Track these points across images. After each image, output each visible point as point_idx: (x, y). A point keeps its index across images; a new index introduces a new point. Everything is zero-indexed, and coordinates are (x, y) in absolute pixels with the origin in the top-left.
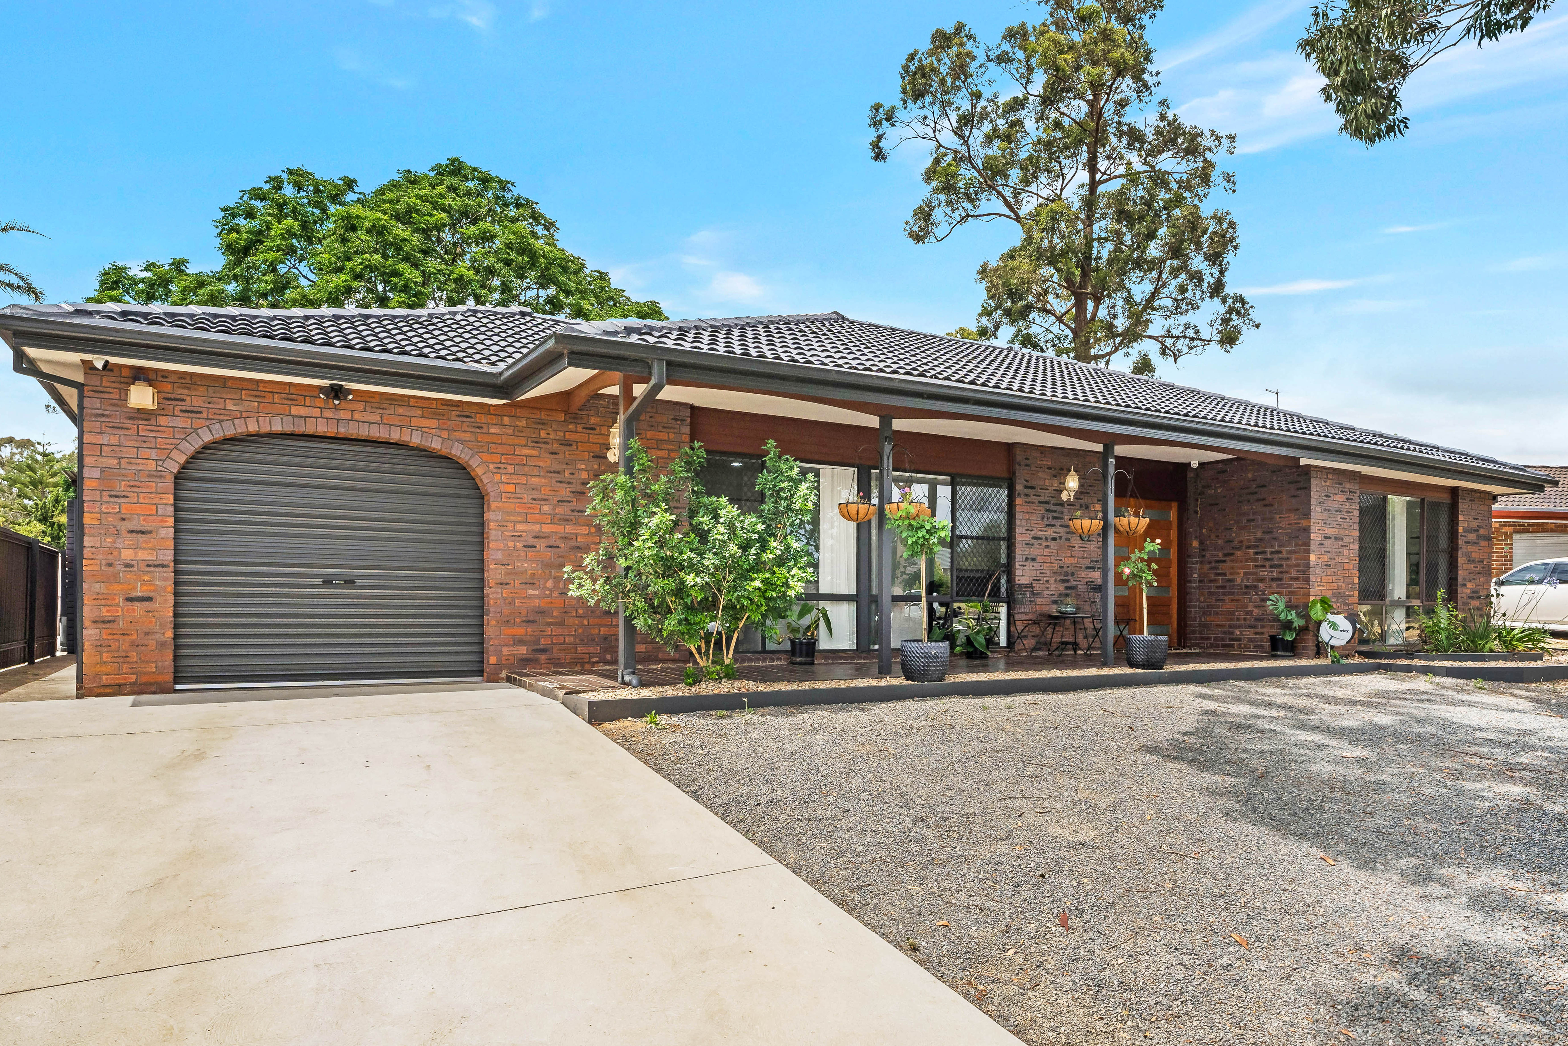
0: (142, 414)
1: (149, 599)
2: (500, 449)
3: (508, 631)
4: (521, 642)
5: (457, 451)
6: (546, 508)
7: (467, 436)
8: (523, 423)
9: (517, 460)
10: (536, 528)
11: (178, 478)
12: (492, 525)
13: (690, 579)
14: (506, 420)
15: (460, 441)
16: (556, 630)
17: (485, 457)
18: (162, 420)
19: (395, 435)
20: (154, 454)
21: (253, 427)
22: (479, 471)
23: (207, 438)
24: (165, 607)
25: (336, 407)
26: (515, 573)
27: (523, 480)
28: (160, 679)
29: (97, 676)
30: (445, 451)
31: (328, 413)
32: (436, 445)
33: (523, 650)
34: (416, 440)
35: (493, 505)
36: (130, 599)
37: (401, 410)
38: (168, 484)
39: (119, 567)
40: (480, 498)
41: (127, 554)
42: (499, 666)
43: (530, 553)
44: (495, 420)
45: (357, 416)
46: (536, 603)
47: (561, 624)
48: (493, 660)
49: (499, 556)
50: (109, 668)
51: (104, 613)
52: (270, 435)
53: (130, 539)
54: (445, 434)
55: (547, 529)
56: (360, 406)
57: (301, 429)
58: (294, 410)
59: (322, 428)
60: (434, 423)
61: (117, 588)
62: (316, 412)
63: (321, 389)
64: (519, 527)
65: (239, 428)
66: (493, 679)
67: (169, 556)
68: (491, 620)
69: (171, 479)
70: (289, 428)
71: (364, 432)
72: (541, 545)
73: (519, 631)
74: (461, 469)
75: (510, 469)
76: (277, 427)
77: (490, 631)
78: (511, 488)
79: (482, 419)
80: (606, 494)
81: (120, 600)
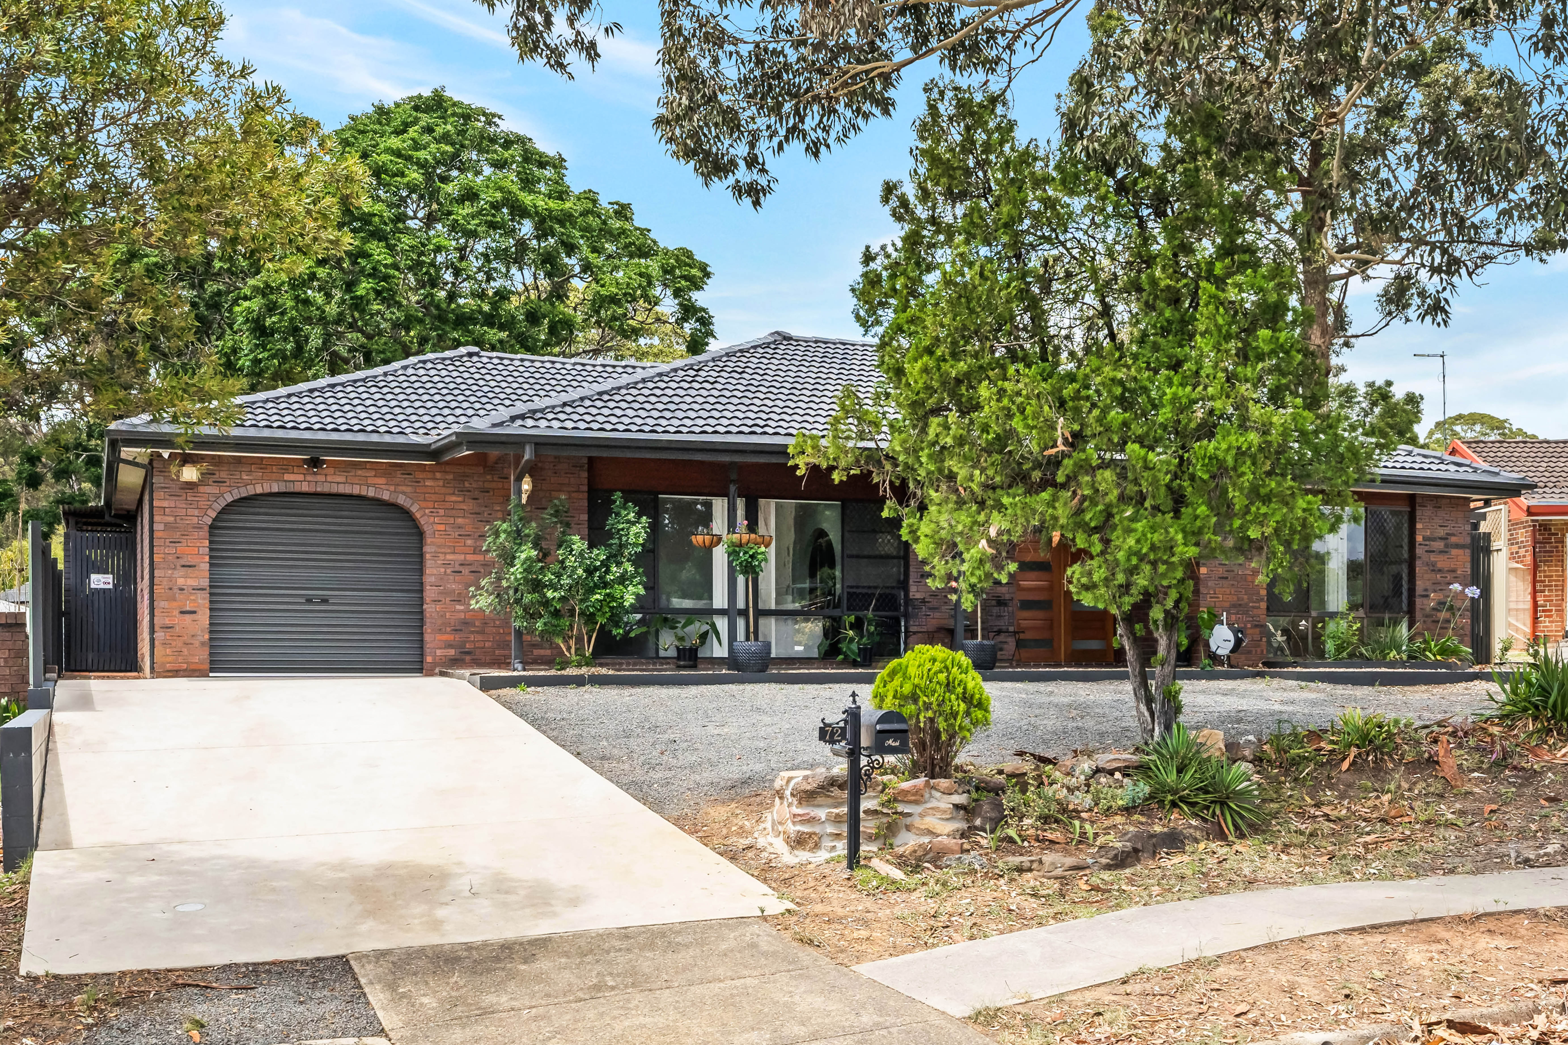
0: (190, 486)
1: (194, 612)
2: (434, 497)
3: (439, 637)
4: (450, 646)
5: (401, 500)
6: (469, 542)
7: (408, 489)
8: (451, 477)
9: (447, 505)
10: (462, 557)
11: (212, 527)
12: (428, 556)
13: (550, 594)
14: (438, 475)
15: (404, 493)
16: (479, 637)
17: (424, 504)
18: (201, 489)
19: (356, 491)
20: (196, 512)
21: (259, 490)
22: (418, 515)
23: (230, 499)
24: (204, 618)
25: (315, 473)
26: (445, 593)
27: (452, 520)
28: (202, 667)
29: (163, 664)
30: (392, 500)
31: (309, 478)
32: (386, 496)
33: (452, 652)
34: (371, 493)
35: (429, 541)
36: (182, 612)
37: (359, 472)
38: (205, 533)
39: (176, 590)
40: (420, 534)
41: (181, 582)
42: (435, 664)
43: (458, 577)
44: (430, 475)
45: (329, 479)
46: (462, 616)
47: (482, 632)
48: (429, 659)
49: (432, 579)
50: (170, 659)
51: (167, 622)
52: (271, 494)
53: (182, 572)
54: (392, 488)
55: (470, 558)
56: (332, 470)
57: (291, 488)
58: (287, 477)
59: (305, 488)
60: (382, 481)
61: (175, 604)
62: (301, 477)
63: (305, 461)
64: (449, 557)
65: (251, 491)
66: (431, 674)
67: (205, 583)
68: (427, 628)
69: (207, 528)
70: (283, 489)
71: (334, 489)
72: (466, 571)
73: (450, 637)
74: (405, 514)
75: (442, 512)
76: (275, 489)
77: (427, 637)
78: (442, 527)
79: (420, 475)
80: (497, 534)
81: (176, 613)
